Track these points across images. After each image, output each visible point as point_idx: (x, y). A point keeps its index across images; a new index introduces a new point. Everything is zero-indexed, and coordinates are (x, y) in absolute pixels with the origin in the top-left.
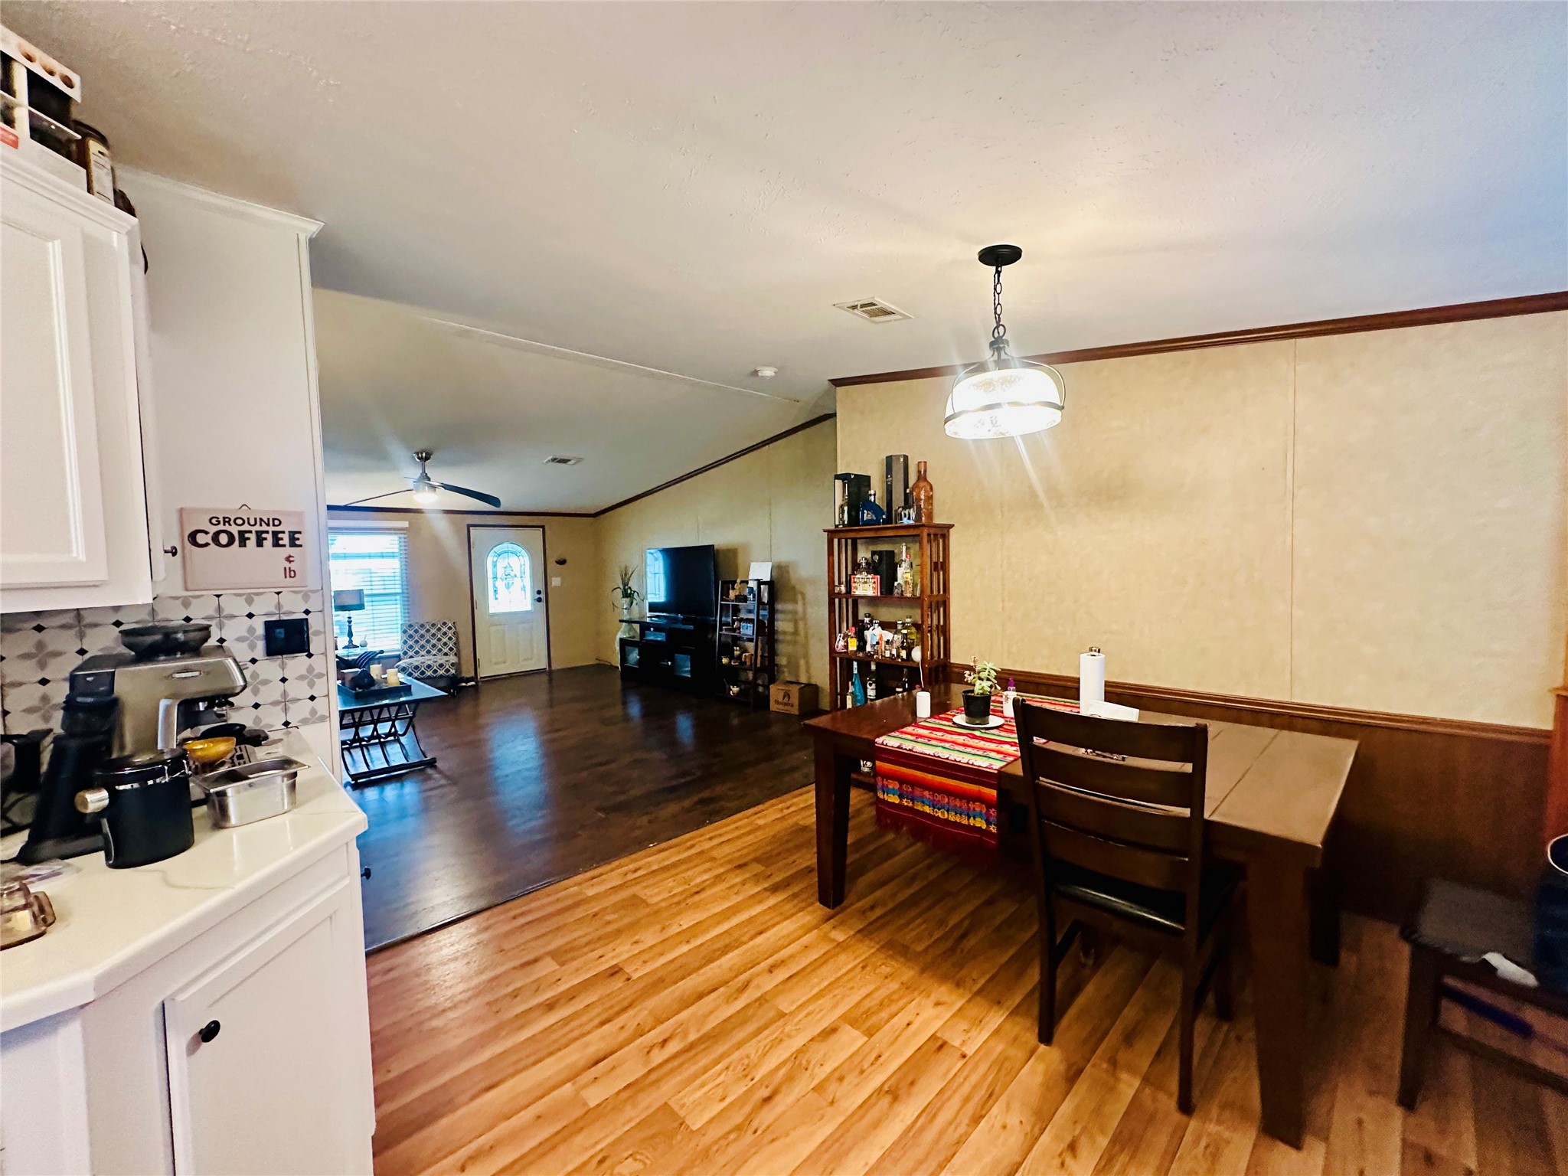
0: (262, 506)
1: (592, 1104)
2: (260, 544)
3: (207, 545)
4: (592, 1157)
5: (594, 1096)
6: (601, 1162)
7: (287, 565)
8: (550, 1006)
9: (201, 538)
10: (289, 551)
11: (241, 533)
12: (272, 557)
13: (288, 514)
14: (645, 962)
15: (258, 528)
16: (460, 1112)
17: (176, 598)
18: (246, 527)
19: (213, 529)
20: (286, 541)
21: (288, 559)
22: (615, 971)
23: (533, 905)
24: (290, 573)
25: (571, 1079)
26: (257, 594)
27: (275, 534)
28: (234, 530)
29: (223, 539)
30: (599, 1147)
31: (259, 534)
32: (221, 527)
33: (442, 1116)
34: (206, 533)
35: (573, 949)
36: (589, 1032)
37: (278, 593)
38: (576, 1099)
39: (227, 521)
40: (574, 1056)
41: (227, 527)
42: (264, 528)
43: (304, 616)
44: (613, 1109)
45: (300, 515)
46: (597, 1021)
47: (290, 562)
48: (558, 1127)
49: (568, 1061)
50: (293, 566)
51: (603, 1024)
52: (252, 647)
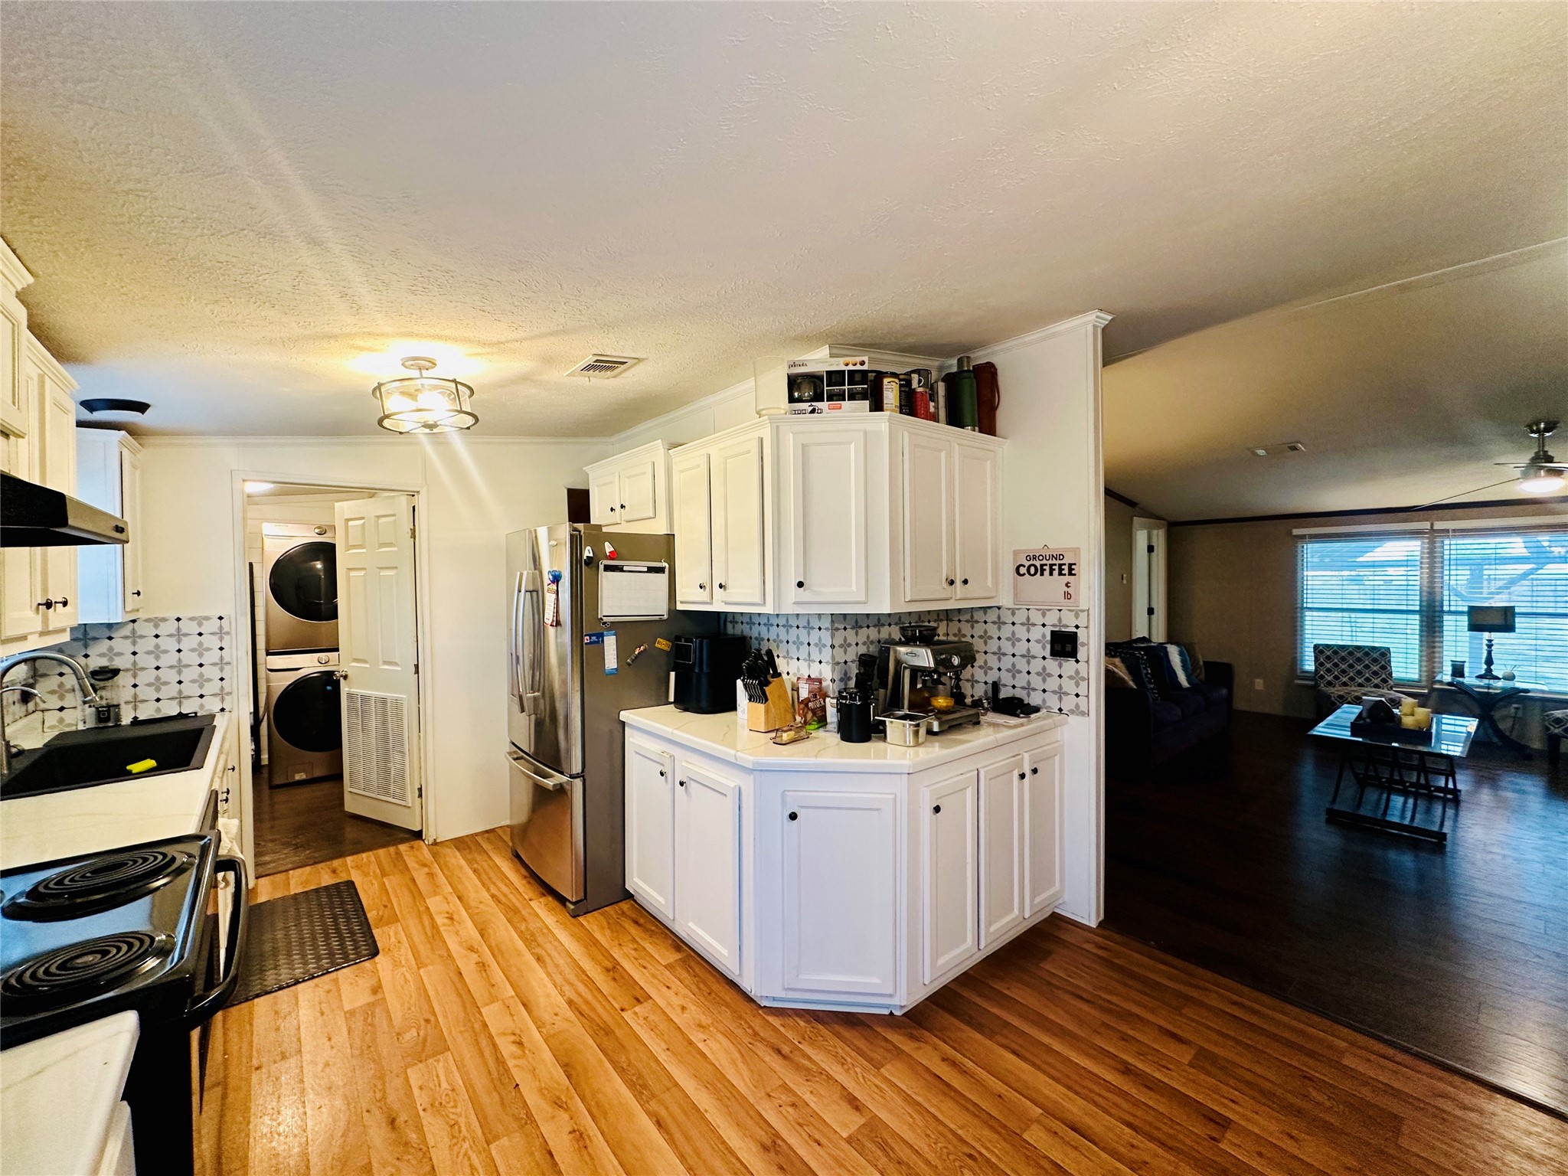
0: (1056, 545)
1: (1026, 1136)
2: (1051, 574)
3: (1024, 574)
4: (974, 1148)
5: (1035, 1136)
6: (970, 1156)
7: (1066, 589)
8: (1127, 1070)
9: (1023, 570)
10: (1067, 578)
11: (1042, 566)
12: (1057, 582)
13: (1068, 550)
14: (1260, 1154)
15: (1050, 562)
16: (988, 1042)
17: (1009, 609)
18: (1044, 562)
19: (1027, 564)
20: (1066, 571)
21: (1067, 585)
22: (1223, 1124)
23: (1279, 1016)
24: (1068, 596)
25: (1048, 1112)
26: (1049, 610)
27: (1060, 565)
28: (1038, 563)
29: (1032, 570)
30: (984, 1151)
31: (1051, 566)
32: (1031, 562)
33: (982, 1033)
34: (1024, 566)
35: (1223, 1068)
36: (1110, 1115)
37: (1060, 610)
38: (1028, 1122)
39: (1035, 557)
40: (1076, 1107)
41: (1034, 562)
42: (1054, 562)
43: (1075, 630)
44: (1027, 1157)
45: (1076, 551)
46: (1130, 1119)
47: (1068, 587)
48: (994, 1113)
49: (1068, 1105)
50: (1070, 590)
51: (1130, 1125)
52: (1044, 648)
